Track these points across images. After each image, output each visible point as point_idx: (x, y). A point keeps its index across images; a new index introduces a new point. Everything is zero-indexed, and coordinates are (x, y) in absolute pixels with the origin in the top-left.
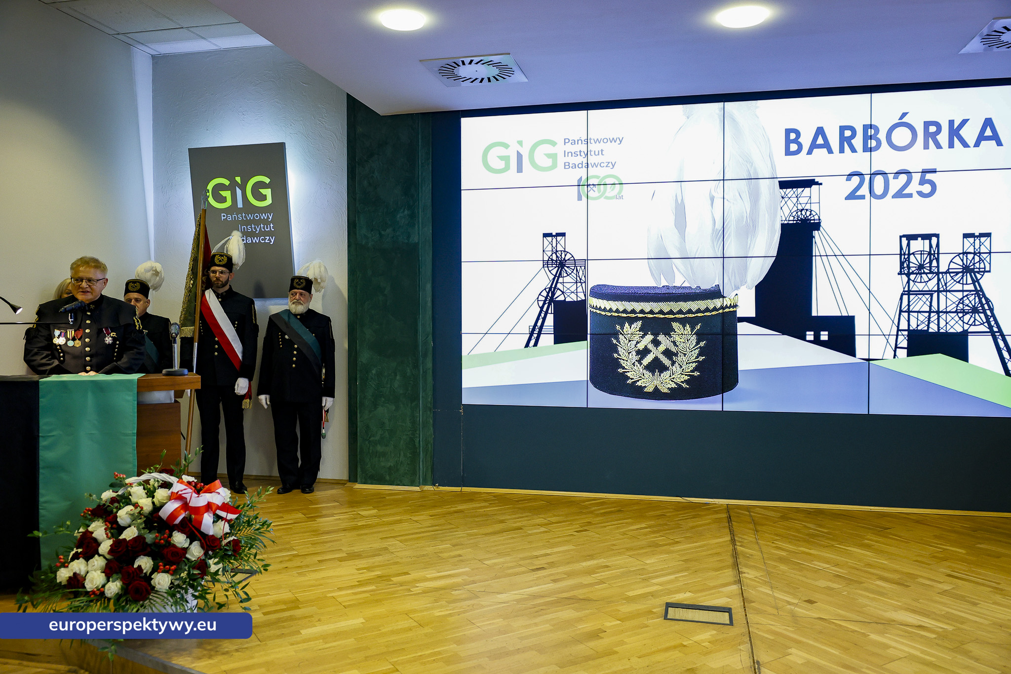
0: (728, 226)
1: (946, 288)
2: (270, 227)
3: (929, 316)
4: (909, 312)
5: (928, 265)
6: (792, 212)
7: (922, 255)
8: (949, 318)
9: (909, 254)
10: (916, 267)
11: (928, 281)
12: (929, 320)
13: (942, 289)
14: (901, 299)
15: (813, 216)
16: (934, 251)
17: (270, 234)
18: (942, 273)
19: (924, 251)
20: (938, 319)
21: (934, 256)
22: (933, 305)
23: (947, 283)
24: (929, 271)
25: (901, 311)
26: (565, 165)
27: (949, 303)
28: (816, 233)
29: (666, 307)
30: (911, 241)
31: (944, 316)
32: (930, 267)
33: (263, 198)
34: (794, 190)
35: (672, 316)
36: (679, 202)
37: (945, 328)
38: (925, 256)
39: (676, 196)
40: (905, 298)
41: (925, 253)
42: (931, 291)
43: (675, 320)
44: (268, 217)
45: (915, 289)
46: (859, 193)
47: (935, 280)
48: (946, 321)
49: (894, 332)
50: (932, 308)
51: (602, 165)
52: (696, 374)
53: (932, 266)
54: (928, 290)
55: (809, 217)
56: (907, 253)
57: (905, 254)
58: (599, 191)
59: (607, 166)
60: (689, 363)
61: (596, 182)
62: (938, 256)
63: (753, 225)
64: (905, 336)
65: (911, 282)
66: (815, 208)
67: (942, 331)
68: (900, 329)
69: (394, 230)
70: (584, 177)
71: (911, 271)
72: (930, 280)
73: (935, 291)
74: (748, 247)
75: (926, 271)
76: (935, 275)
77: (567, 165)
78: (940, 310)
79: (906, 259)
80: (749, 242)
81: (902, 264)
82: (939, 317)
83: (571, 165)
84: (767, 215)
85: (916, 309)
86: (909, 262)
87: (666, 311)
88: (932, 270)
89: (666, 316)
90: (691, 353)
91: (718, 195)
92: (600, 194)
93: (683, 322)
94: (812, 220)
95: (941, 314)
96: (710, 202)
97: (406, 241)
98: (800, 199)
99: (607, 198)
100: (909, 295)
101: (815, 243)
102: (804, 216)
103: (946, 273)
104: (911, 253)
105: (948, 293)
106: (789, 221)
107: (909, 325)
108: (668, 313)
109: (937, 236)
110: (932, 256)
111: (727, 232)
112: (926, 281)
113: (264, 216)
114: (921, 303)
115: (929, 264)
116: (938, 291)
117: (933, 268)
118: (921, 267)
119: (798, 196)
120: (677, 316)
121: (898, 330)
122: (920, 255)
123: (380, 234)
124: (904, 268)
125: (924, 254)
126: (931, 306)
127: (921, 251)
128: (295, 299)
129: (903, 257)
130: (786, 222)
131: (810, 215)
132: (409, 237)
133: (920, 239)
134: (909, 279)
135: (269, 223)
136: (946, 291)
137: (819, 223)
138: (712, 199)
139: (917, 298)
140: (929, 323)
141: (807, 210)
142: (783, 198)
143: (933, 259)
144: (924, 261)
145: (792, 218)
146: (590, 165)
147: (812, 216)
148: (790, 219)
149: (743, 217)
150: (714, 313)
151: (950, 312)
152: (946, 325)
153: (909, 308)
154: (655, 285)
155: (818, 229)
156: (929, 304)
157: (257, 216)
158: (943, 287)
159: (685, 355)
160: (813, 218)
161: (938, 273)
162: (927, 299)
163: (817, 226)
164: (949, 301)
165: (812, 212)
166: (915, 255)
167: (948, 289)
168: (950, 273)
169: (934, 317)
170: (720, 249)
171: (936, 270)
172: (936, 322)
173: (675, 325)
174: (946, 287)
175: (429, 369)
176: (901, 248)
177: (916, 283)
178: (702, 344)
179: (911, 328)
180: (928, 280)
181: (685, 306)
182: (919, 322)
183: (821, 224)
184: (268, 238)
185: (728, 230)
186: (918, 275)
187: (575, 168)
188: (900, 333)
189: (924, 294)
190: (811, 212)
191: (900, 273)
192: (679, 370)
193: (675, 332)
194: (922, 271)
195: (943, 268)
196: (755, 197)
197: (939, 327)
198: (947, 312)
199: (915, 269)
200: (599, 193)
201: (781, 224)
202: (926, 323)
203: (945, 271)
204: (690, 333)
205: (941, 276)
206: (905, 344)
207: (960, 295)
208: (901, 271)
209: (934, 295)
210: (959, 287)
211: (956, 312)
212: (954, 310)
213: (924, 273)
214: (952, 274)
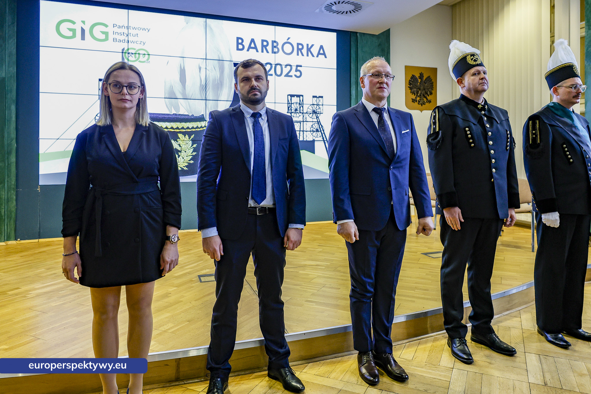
0: (209, 84)
5: (299, 109)
8: (307, 134)
9: (291, 104)
12: (300, 135)
16: (301, 103)
18: (304, 113)
21: (301, 105)
23: (306, 118)
26: (114, 40)
29: (175, 125)
30: (292, 98)
31: (305, 133)
32: (300, 110)
35: (178, 130)
36: (182, 68)
37: (306, 139)
38: (298, 105)
39: (181, 65)
41: (298, 103)
42: (300, 121)
43: (180, 132)
47: (302, 116)
51: (137, 42)
52: (192, 162)
56: (290, 103)
57: (289, 104)
58: (135, 57)
59: (140, 44)
60: (188, 156)
61: (133, 52)
62: (303, 105)
63: (221, 84)
67: (304, 140)
70: (126, 49)
71: (292, 112)
72: (300, 116)
73: (302, 121)
74: (219, 95)
75: (299, 112)
77: (115, 40)
78: (304, 130)
80: (219, 93)
81: (288, 108)
82: (303, 133)
83: (117, 40)
84: (228, 79)
86: (291, 107)
87: (175, 127)
89: (175, 130)
90: (189, 151)
91: (203, 67)
92: (137, 58)
93: (184, 134)
96: (199, 70)
99: (140, 62)
103: (306, 113)
104: (292, 103)
108: (176, 129)
109: (302, 96)
111: (208, 87)
112: (298, 116)
116: (303, 121)
118: (296, 110)
120: (181, 130)
126: (300, 129)
133: (295, 97)
136: (306, 121)
138: (200, 68)
144: (297, 107)
146: (130, 42)
149: (216, 79)
150: (201, 129)
151: (308, 131)
152: (306, 137)
154: (169, 113)
156: (299, 127)
159: (185, 152)
161: (303, 113)
162: (299, 125)
164: (307, 126)
166: (294, 104)
168: (307, 113)
169: (301, 133)
170: (204, 96)
171: (302, 112)
172: (302, 136)
173: (180, 135)
175: (13, 162)
176: (288, 100)
178: (195, 146)
181: (185, 125)
185: (208, 86)
186: (295, 114)
187: (120, 42)
189: (297, 123)
192: (183, 160)
193: (180, 139)
195: (305, 111)
196: (222, 70)
197: (304, 138)
198: (306, 131)
199: (294, 111)
200: (135, 58)
204: (188, 140)
205: (304, 114)
207: (312, 123)
208: (288, 111)
209: (301, 123)
210: (311, 120)
211: (310, 131)
212: (309, 131)
213: (297, 113)
214: (309, 114)
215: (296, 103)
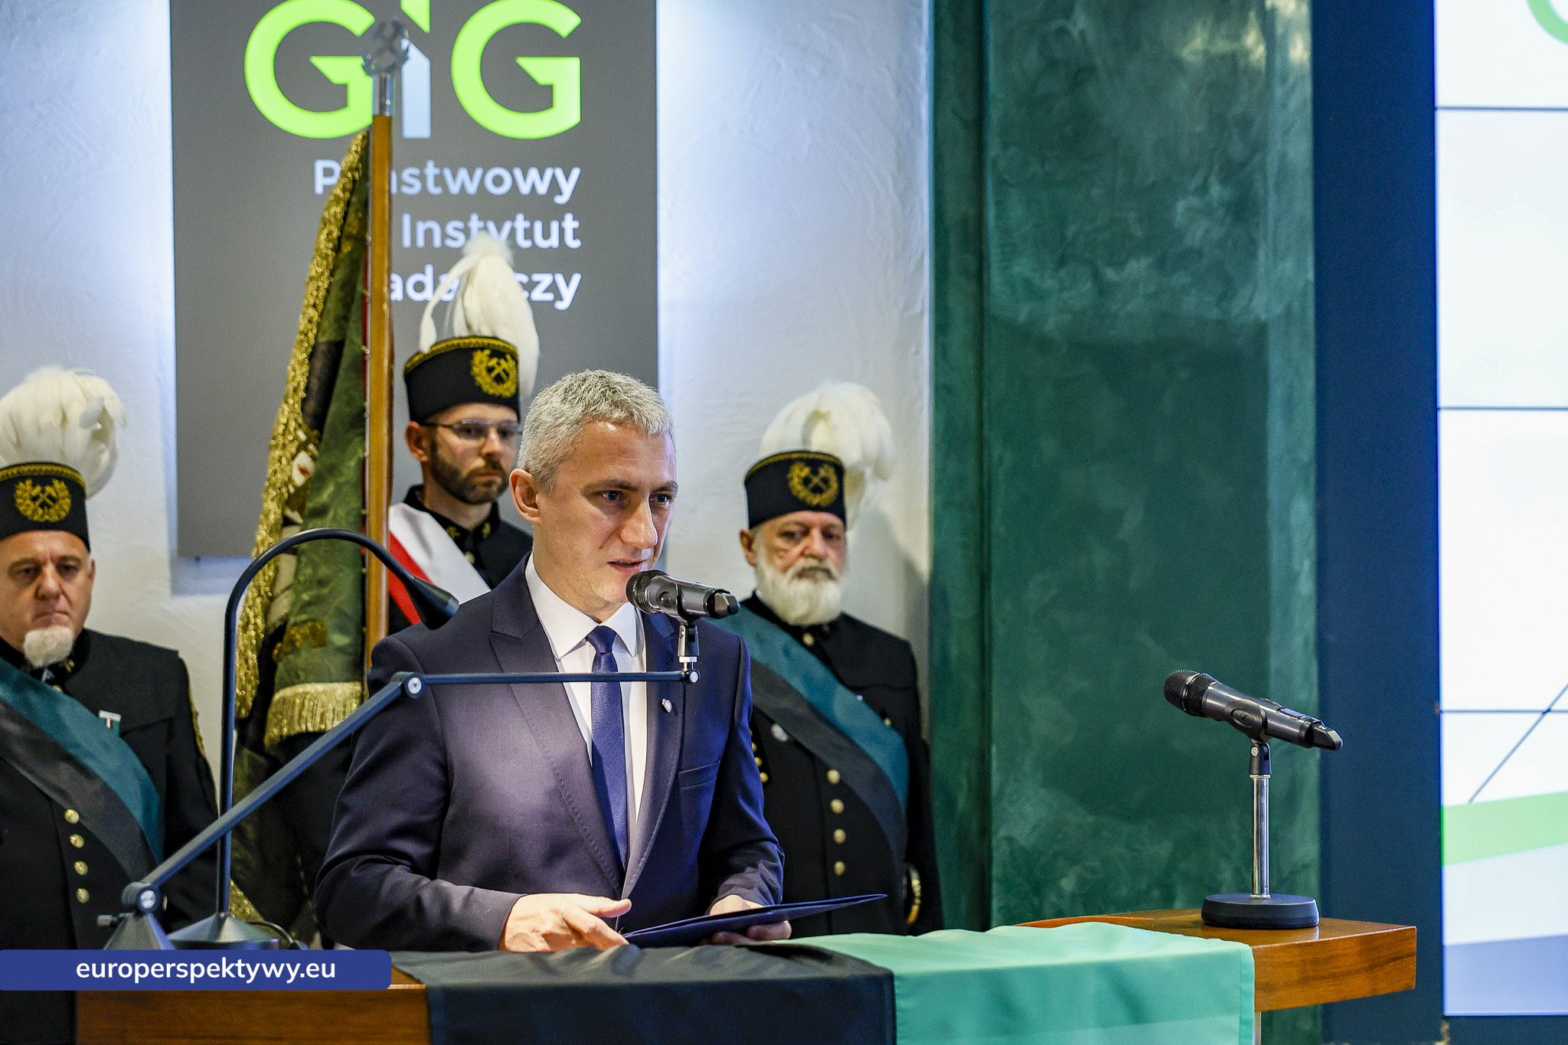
2: (562, 231)
17: (559, 261)
33: (540, 98)
44: (555, 188)
69: (1161, 265)
97: (1214, 314)
113: (534, 182)
123: (1097, 276)
128: (802, 554)
132: (1225, 296)
135: (559, 213)
157: (500, 180)
175: (1306, 867)
184: (545, 279)
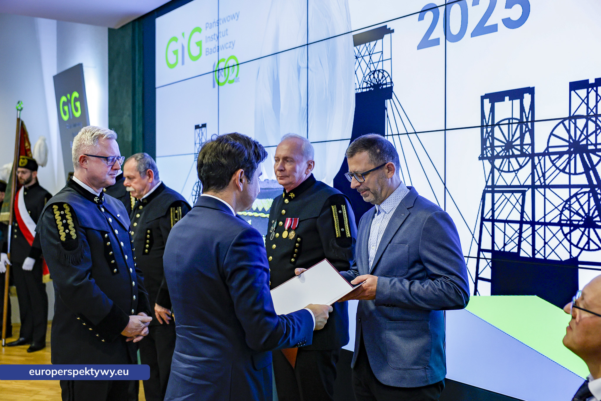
1: (544, 182)
3: (521, 228)
4: (493, 221)
5: (518, 142)
6: (365, 76)
7: (511, 125)
8: (549, 235)
9: (493, 125)
10: (501, 146)
11: (518, 170)
12: (520, 236)
13: (538, 183)
14: (483, 199)
15: (386, 79)
16: (527, 118)
18: (538, 155)
19: (512, 119)
20: (533, 235)
21: (527, 126)
22: (525, 210)
23: (545, 172)
24: (519, 153)
25: (483, 219)
27: (549, 207)
28: (388, 102)
30: (496, 104)
31: (540, 230)
32: (522, 145)
34: (367, 44)
36: (276, 79)
37: (542, 252)
38: (515, 126)
40: (488, 196)
41: (514, 121)
42: (523, 186)
45: (501, 182)
46: (433, 37)
47: (528, 168)
48: (544, 240)
49: (474, 253)
50: (525, 216)
53: (524, 143)
54: (519, 184)
55: (381, 81)
56: (490, 124)
57: (487, 126)
58: (226, 75)
59: (229, 47)
62: (533, 126)
64: (489, 261)
65: (496, 170)
66: (386, 66)
67: (538, 256)
68: (482, 247)
71: (495, 153)
72: (521, 167)
73: (528, 187)
75: (517, 153)
76: (528, 158)
78: (536, 220)
79: (489, 134)
81: (483, 141)
82: (534, 231)
85: (503, 217)
86: (493, 138)
88: (524, 151)
92: (225, 78)
94: (384, 84)
95: (537, 227)
98: (373, 57)
99: (231, 82)
100: (493, 192)
101: (388, 116)
102: (376, 80)
103: (544, 154)
104: (496, 123)
105: (547, 190)
106: (363, 88)
107: (493, 242)
109: (531, 91)
110: (524, 127)
111: (310, 110)
112: (515, 169)
114: (509, 206)
115: (519, 140)
116: (533, 187)
117: (526, 147)
118: (509, 145)
119: (371, 53)
121: (480, 250)
122: (507, 126)
124: (487, 148)
125: (512, 123)
126: (522, 212)
127: (509, 119)
129: (485, 130)
130: (360, 91)
131: (382, 78)
133: (507, 98)
134: (493, 167)
136: (545, 186)
137: (392, 87)
138: (299, 71)
139: (503, 198)
140: (520, 242)
141: (379, 71)
142: (357, 58)
143: (526, 132)
144: (513, 136)
145: (365, 85)
147: (384, 78)
148: (363, 87)
151: (550, 224)
152: (544, 246)
153: (493, 215)
155: (390, 97)
156: (519, 208)
158: (539, 179)
160: (385, 82)
161: (532, 156)
162: (518, 201)
163: (388, 93)
164: (549, 205)
165: (385, 73)
166: (501, 126)
167: (547, 182)
168: (550, 154)
169: (527, 230)
171: (530, 151)
172: (530, 239)
174: (545, 180)
176: (483, 116)
177: (503, 174)
179: (496, 249)
180: (519, 167)
182: (507, 239)
183: (394, 90)
185: (311, 108)
186: (505, 160)
187: (212, 53)
188: (481, 256)
189: (513, 192)
190: (383, 73)
191: (482, 158)
194: (511, 153)
195: (540, 148)
197: (534, 249)
198: (545, 224)
199: (501, 149)
201: (356, 94)
202: (516, 241)
203: (542, 151)
205: (536, 158)
206: (487, 273)
207: (565, 193)
208: (482, 154)
209: (527, 193)
210: (563, 179)
211: (559, 224)
212: (556, 220)
213: (514, 156)
214: (553, 157)
215: (510, 122)
